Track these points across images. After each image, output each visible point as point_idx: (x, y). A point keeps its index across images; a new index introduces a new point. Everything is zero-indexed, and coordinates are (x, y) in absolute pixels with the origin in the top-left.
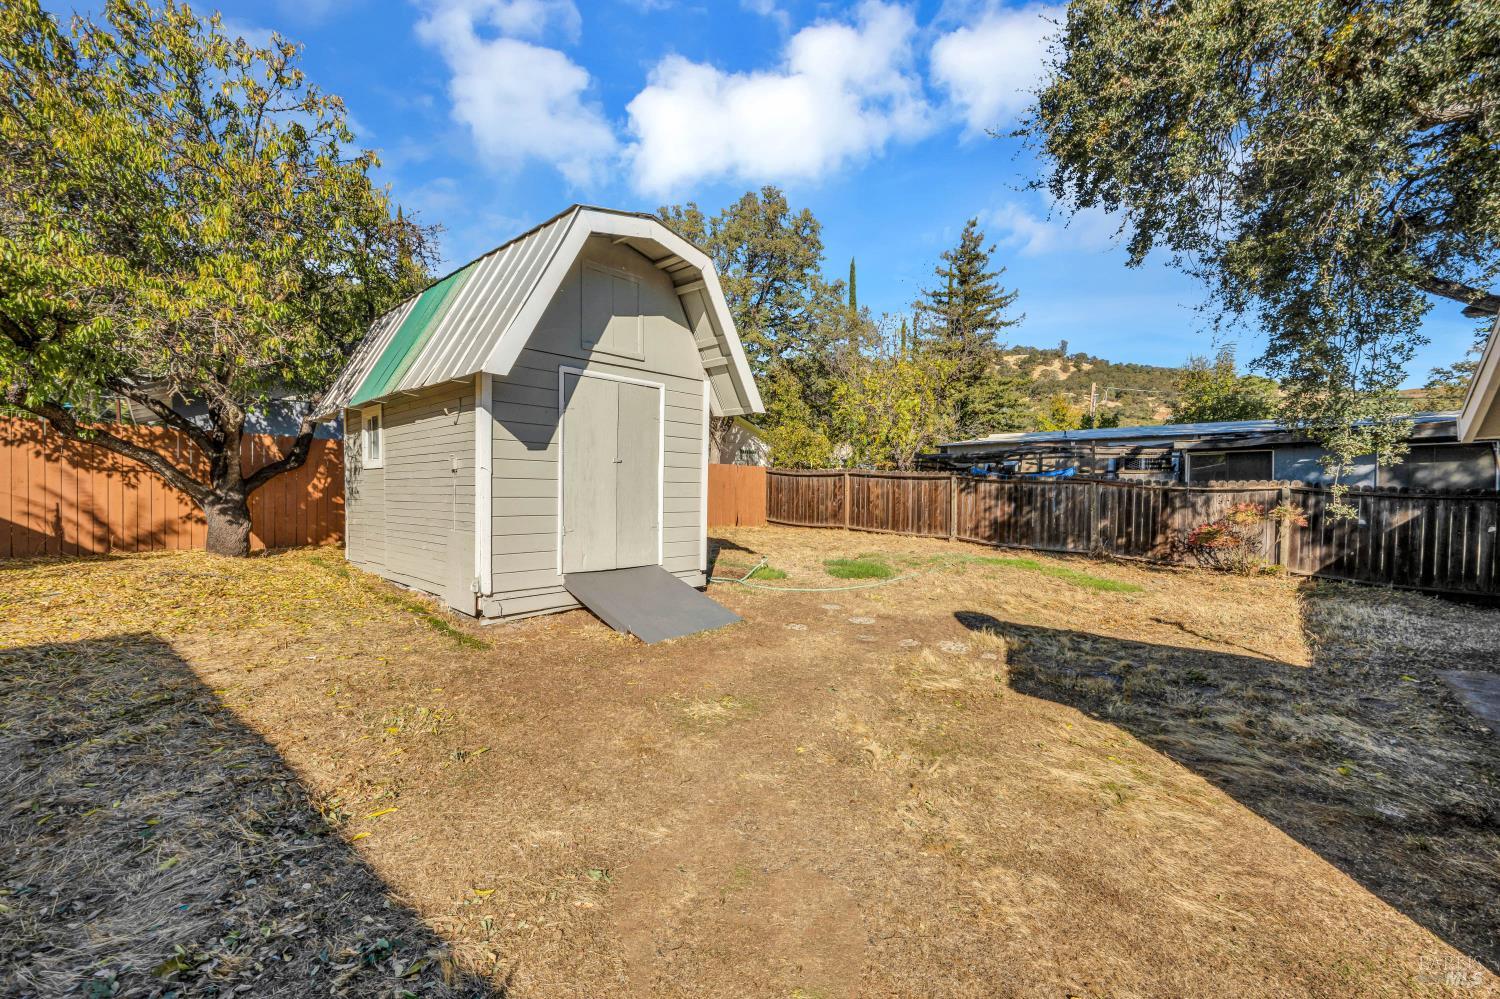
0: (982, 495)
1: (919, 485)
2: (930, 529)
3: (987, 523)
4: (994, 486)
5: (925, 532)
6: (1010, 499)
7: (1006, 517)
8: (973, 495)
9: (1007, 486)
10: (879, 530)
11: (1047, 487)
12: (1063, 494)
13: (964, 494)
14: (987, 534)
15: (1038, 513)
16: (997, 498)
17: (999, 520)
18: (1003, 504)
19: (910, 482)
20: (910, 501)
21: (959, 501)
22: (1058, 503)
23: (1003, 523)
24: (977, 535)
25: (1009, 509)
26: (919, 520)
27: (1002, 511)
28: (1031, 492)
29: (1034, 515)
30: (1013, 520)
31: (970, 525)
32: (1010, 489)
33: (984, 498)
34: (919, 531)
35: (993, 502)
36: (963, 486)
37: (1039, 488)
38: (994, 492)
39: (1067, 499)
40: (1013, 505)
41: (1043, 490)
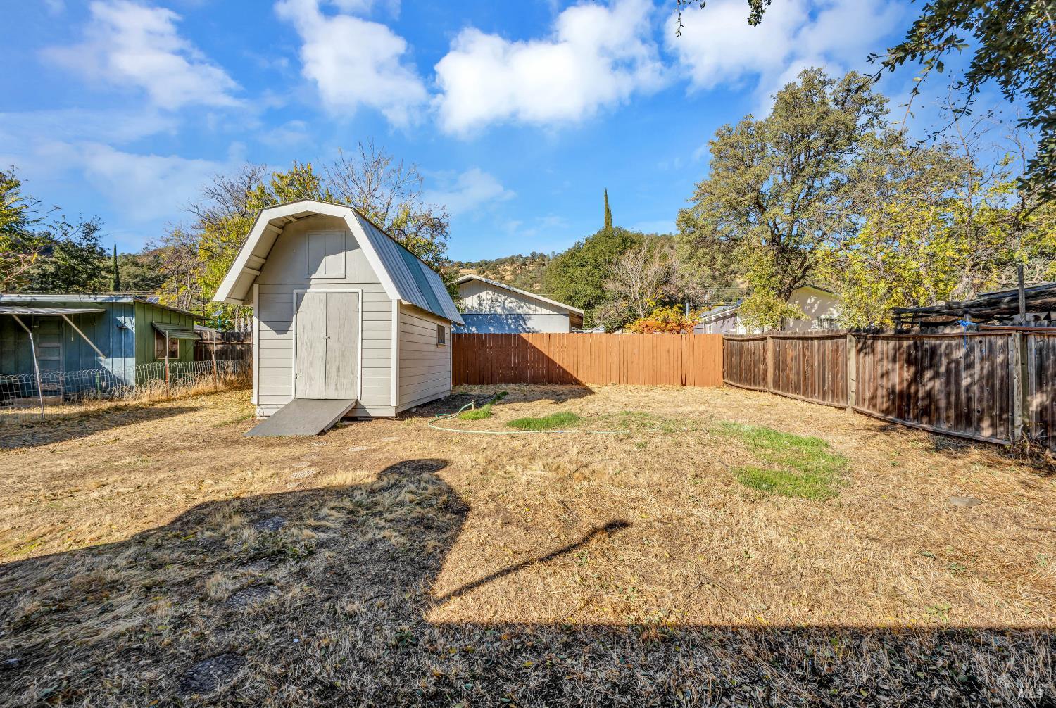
0: (879, 356)
1: (824, 344)
2: (833, 397)
3: (885, 392)
4: (892, 343)
5: (829, 401)
6: (910, 362)
7: (905, 384)
8: (871, 356)
9: (905, 344)
10: (794, 395)
11: (954, 342)
12: (977, 353)
13: (862, 354)
14: (885, 406)
15: (943, 379)
16: (894, 361)
17: (898, 388)
18: (901, 368)
19: (816, 342)
20: (816, 364)
21: (858, 364)
22: (969, 366)
23: (901, 392)
24: (874, 406)
25: (908, 374)
26: (824, 387)
27: (900, 376)
28: (934, 350)
29: (937, 384)
30: (913, 390)
31: (868, 394)
32: (909, 347)
33: (881, 360)
34: (824, 399)
35: (890, 366)
36: (860, 345)
37: (945, 343)
38: (891, 352)
39: (982, 359)
40: (912, 369)
41: (949, 346)
